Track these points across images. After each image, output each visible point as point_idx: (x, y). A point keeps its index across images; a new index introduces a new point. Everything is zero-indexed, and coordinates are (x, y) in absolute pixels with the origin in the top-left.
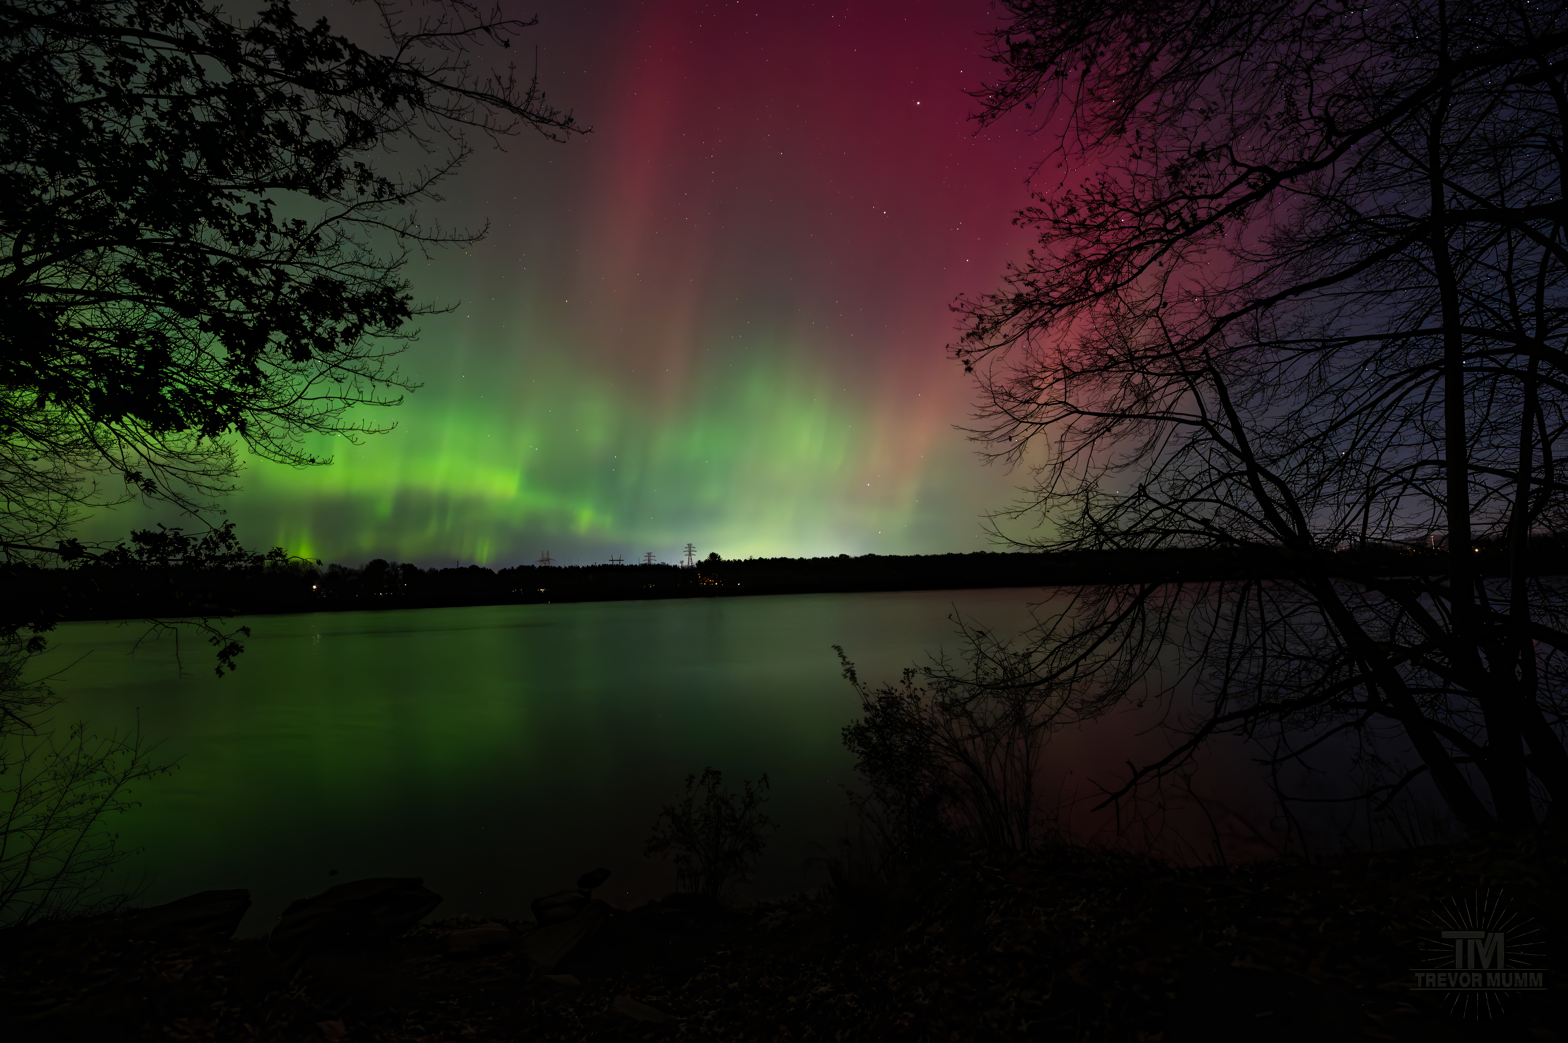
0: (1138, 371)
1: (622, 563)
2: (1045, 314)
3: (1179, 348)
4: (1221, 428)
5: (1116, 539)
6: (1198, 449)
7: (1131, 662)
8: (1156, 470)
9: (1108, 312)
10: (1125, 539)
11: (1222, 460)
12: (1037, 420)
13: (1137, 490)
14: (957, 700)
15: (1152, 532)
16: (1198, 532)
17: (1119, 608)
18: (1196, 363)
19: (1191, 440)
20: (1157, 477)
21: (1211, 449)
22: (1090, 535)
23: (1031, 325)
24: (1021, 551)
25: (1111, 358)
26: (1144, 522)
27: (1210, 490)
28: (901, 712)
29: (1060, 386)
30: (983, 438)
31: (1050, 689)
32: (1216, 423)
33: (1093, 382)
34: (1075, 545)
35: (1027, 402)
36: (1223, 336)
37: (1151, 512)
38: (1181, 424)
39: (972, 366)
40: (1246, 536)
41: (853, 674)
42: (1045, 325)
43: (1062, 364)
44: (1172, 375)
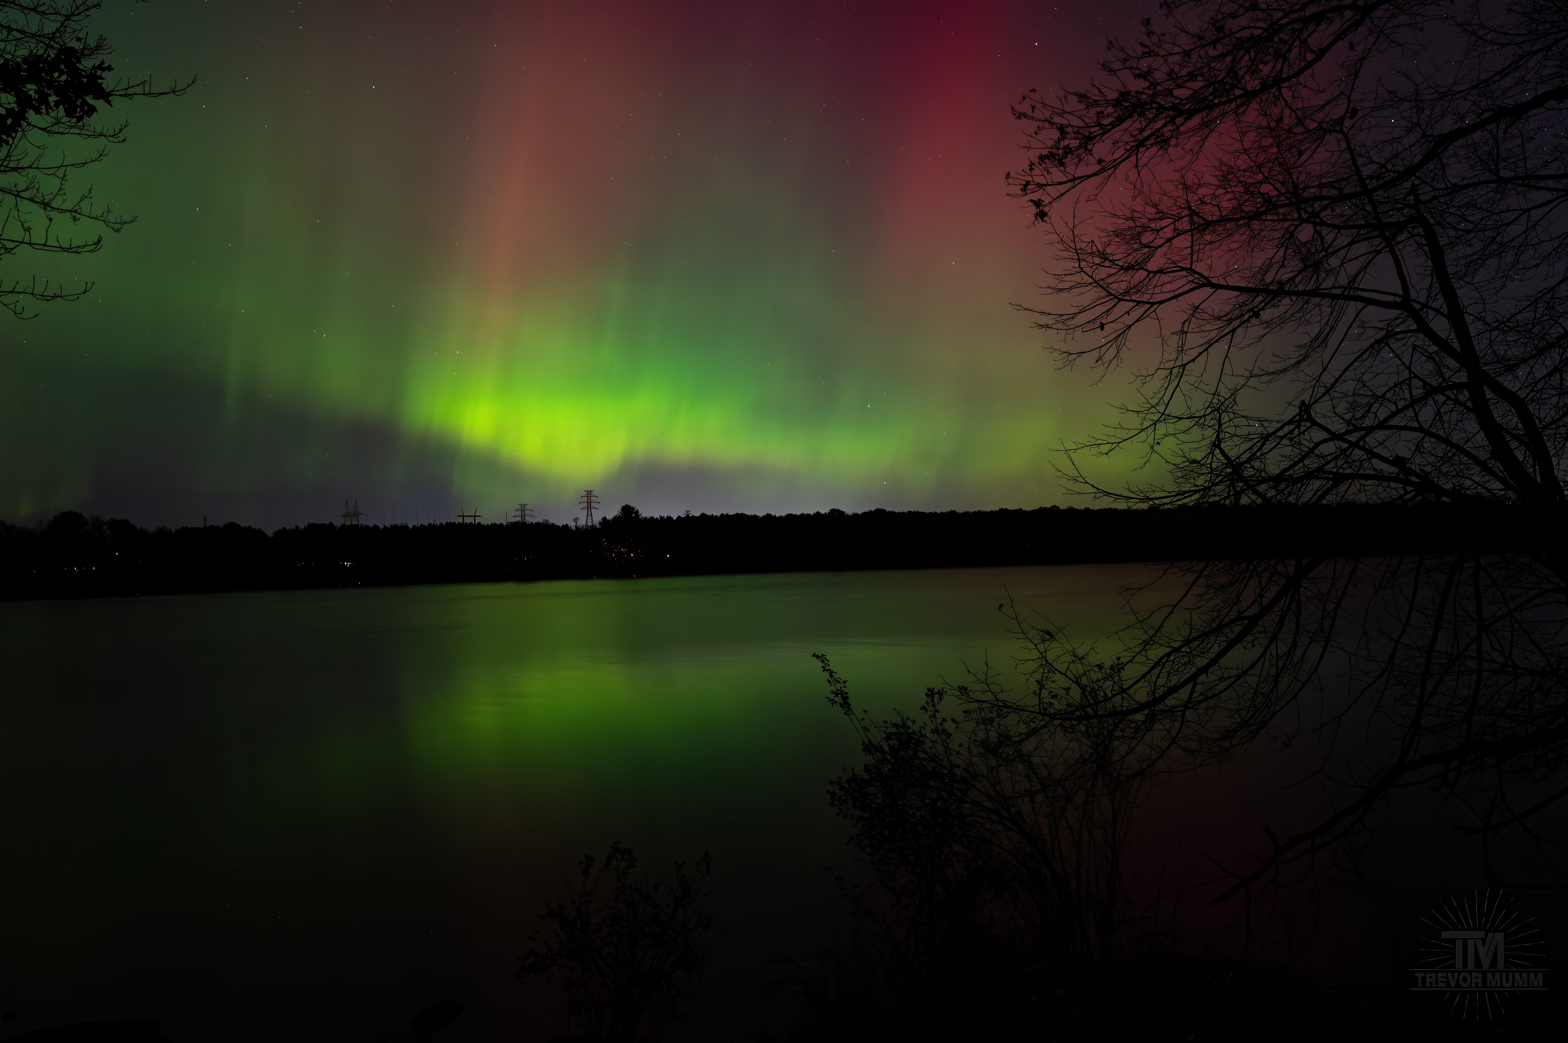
0: (1307, 221)
1: (478, 520)
2: (1165, 125)
3: (1374, 183)
4: (1432, 314)
5: (1262, 488)
6: (1394, 346)
7: (1277, 678)
8: (1328, 379)
9: (1264, 124)
10: (1275, 487)
11: (1430, 366)
12: (1146, 298)
13: (1297, 411)
14: (1008, 737)
15: (1317, 478)
16: (1388, 478)
17: (1261, 595)
18: (1399, 209)
19: (1384, 332)
20: (1327, 392)
21: (1415, 347)
22: (1220, 482)
23: (1141, 144)
24: (1114, 506)
25: (1267, 198)
26: (1306, 462)
27: (1410, 413)
28: (921, 755)
29: (1183, 242)
30: (1060, 325)
31: (1151, 720)
32: (1425, 306)
33: (1236, 237)
34: (1197, 496)
35: (1129, 268)
36: (1443, 167)
37: (1317, 445)
38: (1371, 308)
39: (1046, 209)
40: (1460, 485)
41: (845, 698)
42: (1164, 143)
43: (1189, 208)
44: (1359, 227)
